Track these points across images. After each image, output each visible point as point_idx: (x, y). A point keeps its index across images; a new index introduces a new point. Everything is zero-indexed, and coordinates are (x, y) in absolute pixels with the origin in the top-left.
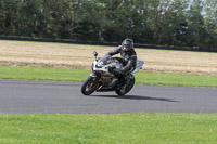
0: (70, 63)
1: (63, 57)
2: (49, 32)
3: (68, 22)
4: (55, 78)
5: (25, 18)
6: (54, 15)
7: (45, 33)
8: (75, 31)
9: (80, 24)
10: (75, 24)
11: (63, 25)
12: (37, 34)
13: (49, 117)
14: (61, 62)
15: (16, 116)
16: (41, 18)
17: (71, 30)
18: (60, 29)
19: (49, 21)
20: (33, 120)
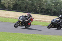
0: (43, 20)
1: (41, 19)
2: (37, 11)
3: (43, 9)
4: (39, 24)
5: (31, 7)
6: (39, 6)
7: (36, 11)
8: (45, 11)
9: (46, 9)
10: (45, 9)
11: (42, 9)
12: (34, 11)
13: (36, 35)
14: (40, 20)
15: (27, 34)
16: (35, 7)
17: (44, 11)
18: (41, 10)
19: (37, 8)
20: (32, 36)
